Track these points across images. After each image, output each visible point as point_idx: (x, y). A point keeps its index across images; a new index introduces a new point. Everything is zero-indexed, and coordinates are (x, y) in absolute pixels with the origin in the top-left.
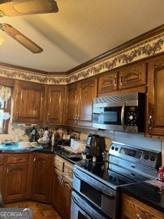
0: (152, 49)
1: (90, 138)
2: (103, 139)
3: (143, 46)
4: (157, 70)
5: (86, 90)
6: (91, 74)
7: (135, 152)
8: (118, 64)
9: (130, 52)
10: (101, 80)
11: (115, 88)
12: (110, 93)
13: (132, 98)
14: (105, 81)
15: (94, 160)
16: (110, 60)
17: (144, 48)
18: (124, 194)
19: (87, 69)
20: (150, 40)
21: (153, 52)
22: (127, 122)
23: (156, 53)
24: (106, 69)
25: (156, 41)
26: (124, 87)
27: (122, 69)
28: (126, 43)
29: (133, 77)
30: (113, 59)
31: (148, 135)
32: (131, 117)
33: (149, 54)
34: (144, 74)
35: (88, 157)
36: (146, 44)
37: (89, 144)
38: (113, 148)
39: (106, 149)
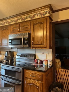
0: (32, 17)
1: (7, 53)
2: (13, 52)
3: (29, 15)
4: (34, 25)
5: (4, 31)
6: (6, 24)
7: (26, 55)
8: (19, 21)
9: (24, 17)
10: (12, 27)
11: (19, 31)
12: (17, 33)
13: (26, 35)
14: (13, 28)
15: (10, 61)
16: (16, 19)
17: (29, 16)
18: (25, 70)
19: (4, 22)
20: (31, 14)
21: (33, 18)
22: (24, 44)
23: (34, 18)
24: (14, 23)
25: (34, 14)
26: (22, 31)
27: (21, 23)
28: (22, 13)
29: (26, 27)
30: (17, 18)
31: (32, 48)
32: (26, 42)
33: (31, 18)
34: (30, 26)
35: (6, 60)
36: (30, 15)
37: (6, 55)
38: (17, 55)
39: (14, 56)
